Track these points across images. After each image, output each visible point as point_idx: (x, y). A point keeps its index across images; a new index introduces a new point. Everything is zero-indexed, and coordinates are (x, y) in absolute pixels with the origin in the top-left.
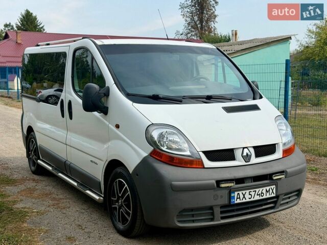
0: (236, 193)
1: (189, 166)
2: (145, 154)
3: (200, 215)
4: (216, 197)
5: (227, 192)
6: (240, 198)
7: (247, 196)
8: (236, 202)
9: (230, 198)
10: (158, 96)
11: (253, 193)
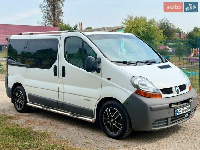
0: (177, 110)
1: (154, 97)
2: (132, 93)
3: (162, 123)
4: (169, 112)
5: (173, 109)
6: (178, 112)
7: (181, 111)
8: (177, 115)
9: (175, 112)
10: (126, 62)
11: (183, 110)
